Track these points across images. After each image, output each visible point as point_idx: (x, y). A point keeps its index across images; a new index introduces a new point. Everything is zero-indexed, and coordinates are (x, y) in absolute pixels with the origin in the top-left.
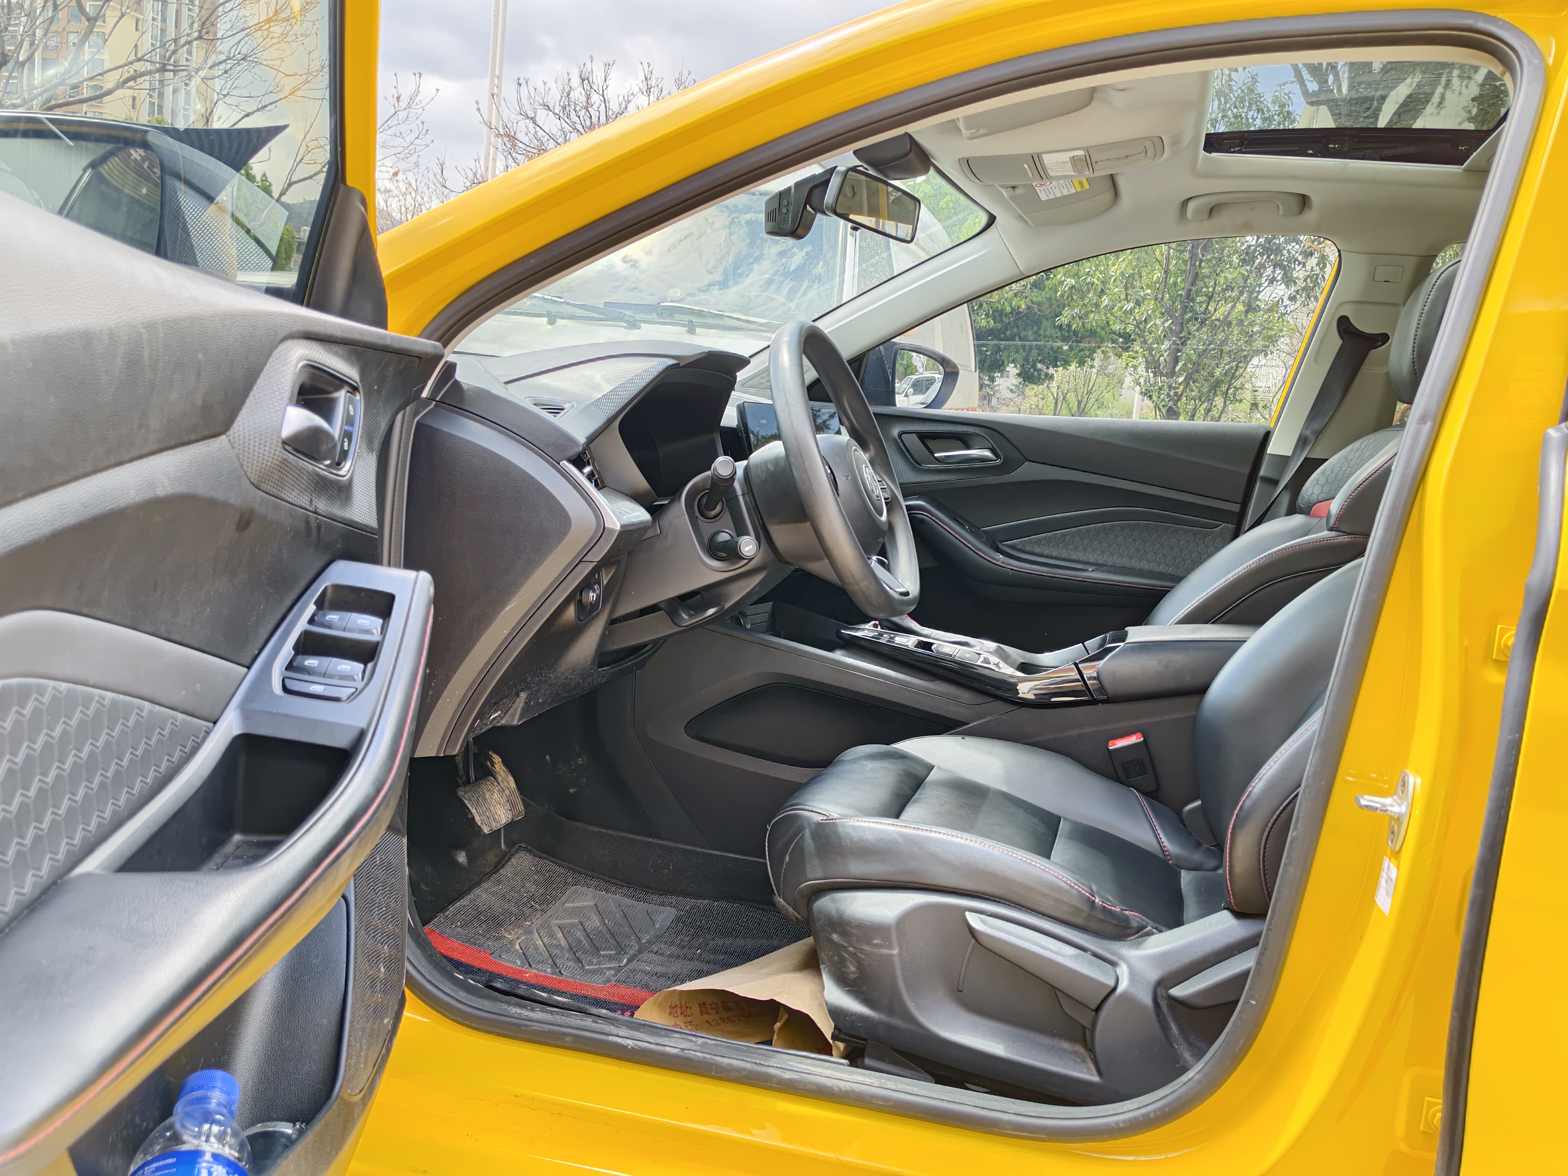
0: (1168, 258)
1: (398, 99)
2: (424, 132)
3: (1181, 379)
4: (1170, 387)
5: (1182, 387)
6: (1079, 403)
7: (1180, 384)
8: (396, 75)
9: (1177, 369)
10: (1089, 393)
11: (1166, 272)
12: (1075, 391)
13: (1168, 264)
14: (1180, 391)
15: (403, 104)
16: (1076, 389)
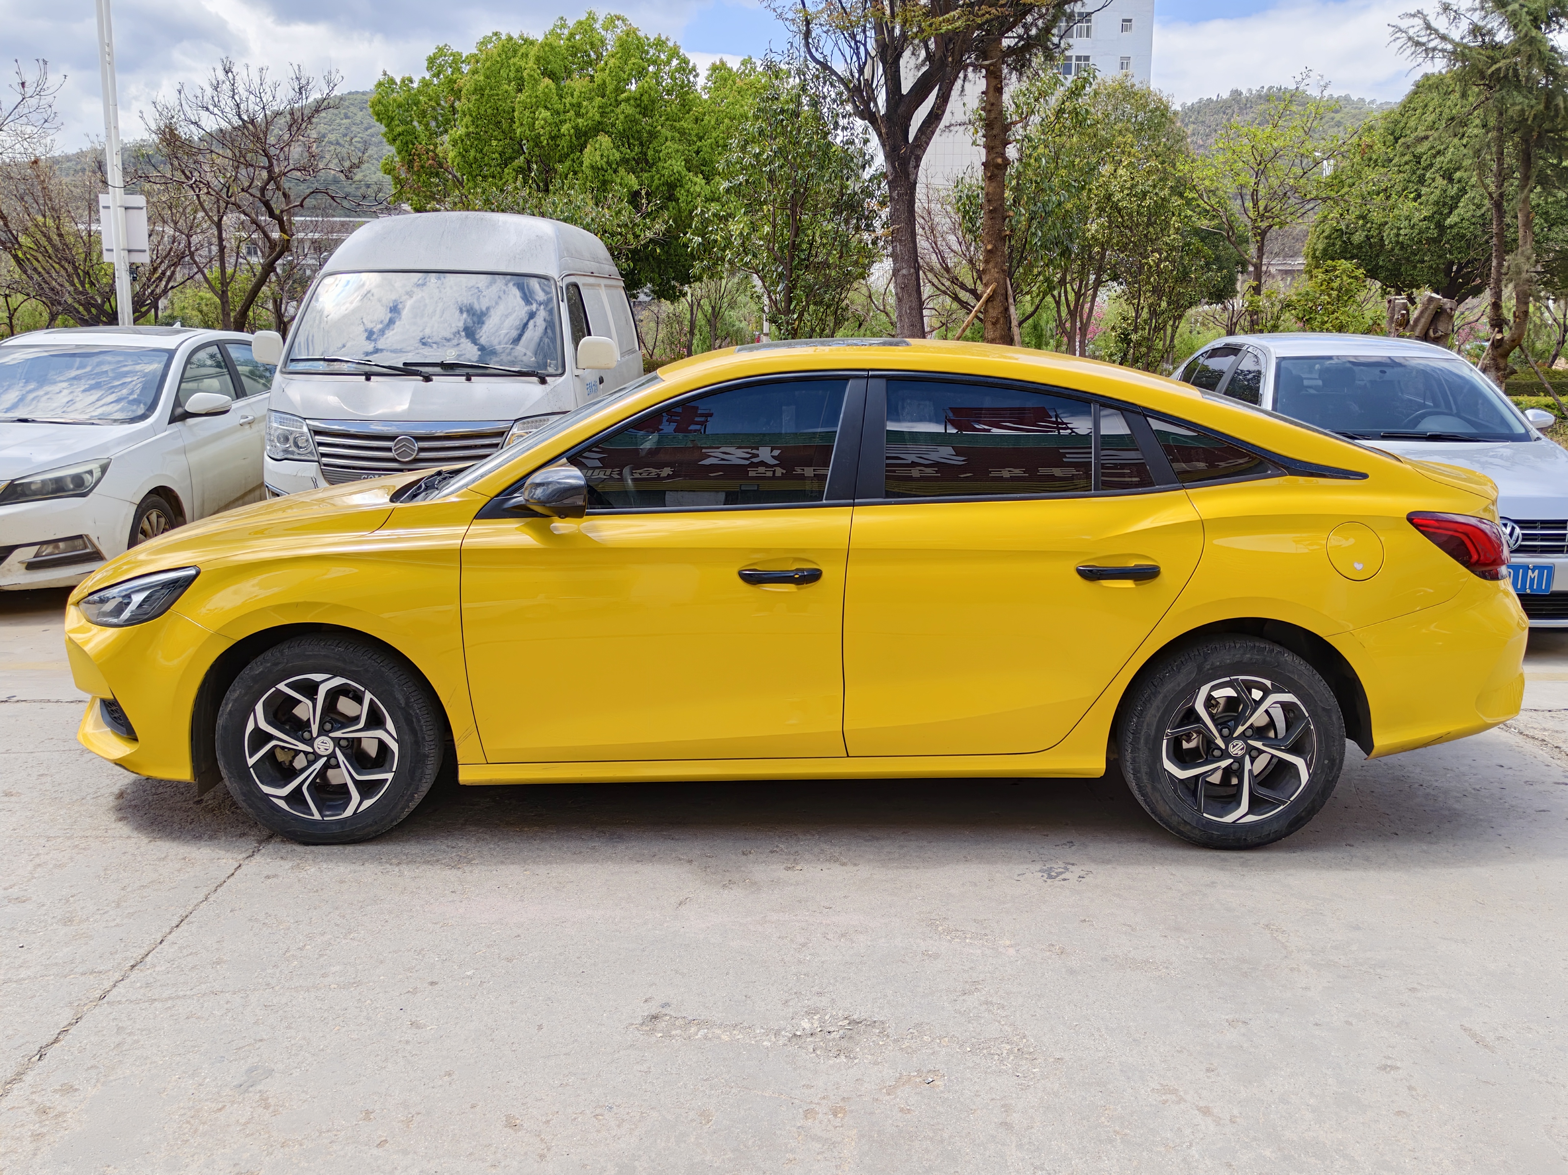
0: (774, 214)
1: (23, 84)
2: (52, 115)
3: (795, 316)
4: (788, 323)
5: (797, 322)
6: (713, 308)
7: (795, 320)
8: (16, 61)
9: (792, 308)
10: (722, 298)
11: (774, 227)
12: (708, 297)
13: (775, 220)
14: (795, 326)
15: (29, 90)
16: (709, 296)
